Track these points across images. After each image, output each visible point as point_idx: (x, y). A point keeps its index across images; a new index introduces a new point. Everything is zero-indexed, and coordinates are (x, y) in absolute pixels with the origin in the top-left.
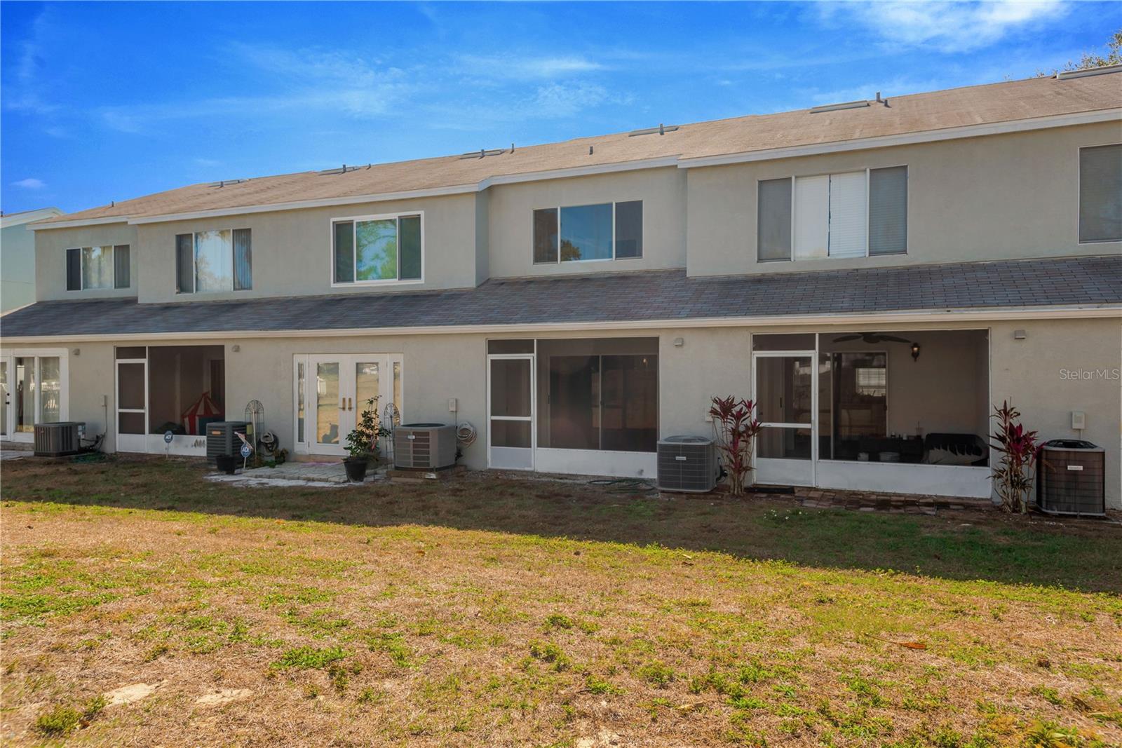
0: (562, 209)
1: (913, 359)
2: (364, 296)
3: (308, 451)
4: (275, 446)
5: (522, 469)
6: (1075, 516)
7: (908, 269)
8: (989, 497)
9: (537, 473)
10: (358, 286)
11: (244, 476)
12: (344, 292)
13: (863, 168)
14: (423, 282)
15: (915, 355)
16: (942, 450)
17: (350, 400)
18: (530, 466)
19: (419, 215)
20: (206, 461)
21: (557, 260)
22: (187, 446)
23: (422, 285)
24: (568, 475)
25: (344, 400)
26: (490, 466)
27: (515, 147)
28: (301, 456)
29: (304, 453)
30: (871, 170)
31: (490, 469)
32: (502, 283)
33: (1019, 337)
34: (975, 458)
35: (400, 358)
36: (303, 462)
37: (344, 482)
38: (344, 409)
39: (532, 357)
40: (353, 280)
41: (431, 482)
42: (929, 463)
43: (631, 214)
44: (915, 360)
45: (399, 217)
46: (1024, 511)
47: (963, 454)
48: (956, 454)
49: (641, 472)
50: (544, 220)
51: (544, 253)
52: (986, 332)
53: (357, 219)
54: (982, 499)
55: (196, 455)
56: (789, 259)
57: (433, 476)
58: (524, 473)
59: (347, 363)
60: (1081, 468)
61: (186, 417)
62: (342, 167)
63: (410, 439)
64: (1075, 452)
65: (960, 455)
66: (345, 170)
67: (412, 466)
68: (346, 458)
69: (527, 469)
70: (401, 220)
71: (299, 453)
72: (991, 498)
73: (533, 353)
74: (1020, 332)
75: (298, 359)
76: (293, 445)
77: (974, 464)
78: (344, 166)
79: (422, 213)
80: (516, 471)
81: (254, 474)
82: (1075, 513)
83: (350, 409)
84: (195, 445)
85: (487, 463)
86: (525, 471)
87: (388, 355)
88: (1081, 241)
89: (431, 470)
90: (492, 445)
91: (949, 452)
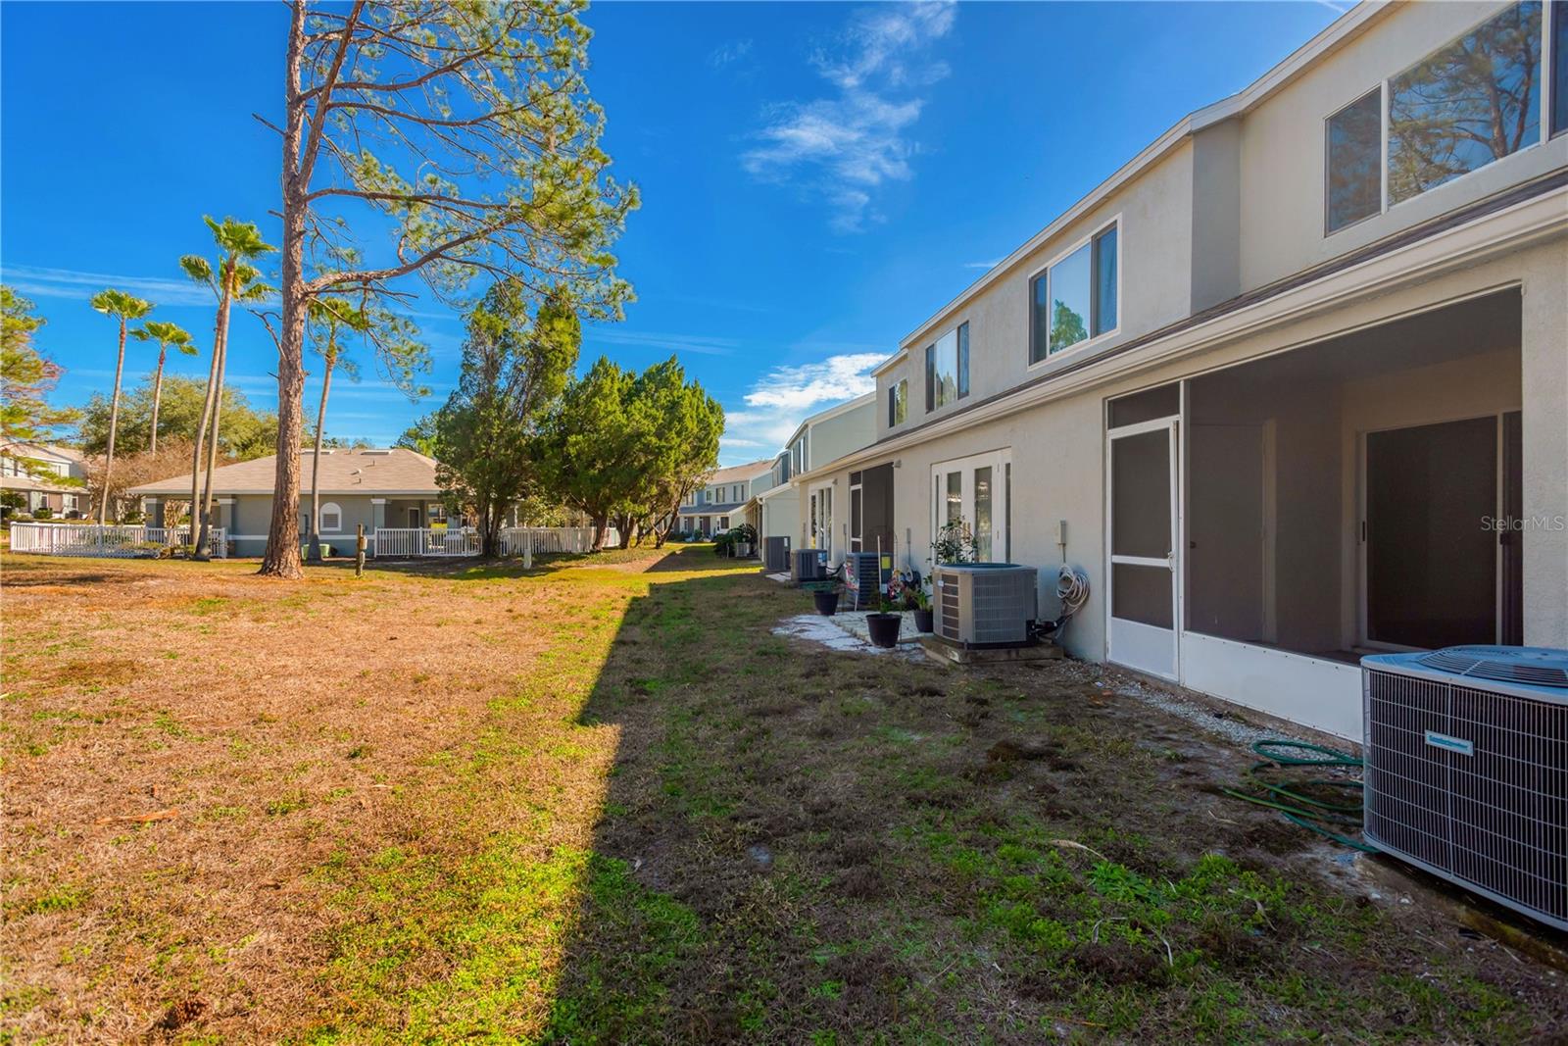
14: (1119, 333)
17: (969, 526)
18: (1172, 670)
19: (1117, 221)
21: (1379, 208)
26: (1110, 656)
31: (1111, 663)
35: (1010, 456)
39: (1172, 424)
40: (1046, 356)
45: (1093, 237)
53: (1050, 264)
57: (956, 657)
58: (1162, 685)
63: (939, 588)
70: (1098, 240)
73: (1178, 412)
75: (935, 470)
79: (1119, 218)
80: (1149, 677)
85: (1106, 650)
87: (999, 452)
89: (960, 646)
90: (1113, 615)
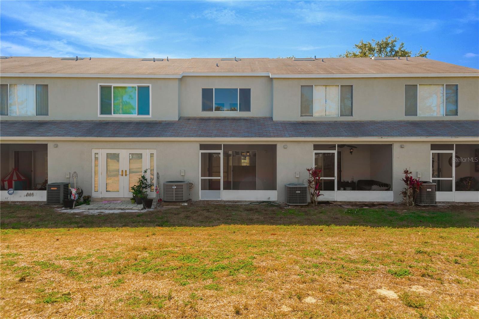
0: (215, 89)
1: (350, 154)
2: (120, 122)
3: (101, 196)
4: (81, 194)
5: (216, 200)
6: (429, 206)
7: (354, 122)
8: (392, 201)
9: (223, 201)
10: (114, 117)
11: (81, 209)
12: (108, 119)
13: (338, 84)
14: (151, 117)
15: (351, 152)
16: (376, 186)
17: (126, 171)
18: (220, 198)
19: (149, 86)
20: (46, 203)
21: (213, 111)
22: (20, 196)
23: (150, 118)
24: (237, 201)
25: (122, 171)
26: (200, 199)
27: (168, 58)
28: (97, 198)
29: (99, 197)
30: (341, 86)
31: (200, 200)
32: (189, 119)
33: (402, 147)
34: (386, 188)
35: (154, 152)
36: (97, 201)
37: (142, 209)
38: (122, 175)
39: (221, 152)
40: (111, 114)
41: (185, 207)
42: (372, 190)
43: (246, 94)
44: (352, 154)
45: (138, 86)
46: (413, 205)
47: (383, 187)
48: (380, 187)
49: (269, 198)
50: (207, 94)
51: (206, 107)
52: (391, 145)
53: (113, 85)
54: (391, 202)
55: (27, 200)
56: (312, 116)
57: (186, 204)
58: (217, 201)
59: (124, 154)
60: (430, 190)
61: (5, 181)
62: (76, 57)
63: (173, 188)
64: (429, 185)
65: (382, 187)
66: (77, 59)
67: (174, 200)
68: (131, 198)
69: (218, 199)
70: (138, 87)
71: (95, 197)
72: (393, 201)
73: (222, 150)
74: (402, 145)
75: (94, 151)
76: (92, 193)
77: (386, 190)
78: (77, 57)
79: (150, 85)
80: (213, 200)
81: (87, 208)
82: (429, 205)
83: (126, 175)
84: (27, 196)
85: (199, 197)
86: (217, 200)
87: (148, 150)
88: (406, 115)
89: (184, 202)
90: (201, 190)
91: (378, 186)
